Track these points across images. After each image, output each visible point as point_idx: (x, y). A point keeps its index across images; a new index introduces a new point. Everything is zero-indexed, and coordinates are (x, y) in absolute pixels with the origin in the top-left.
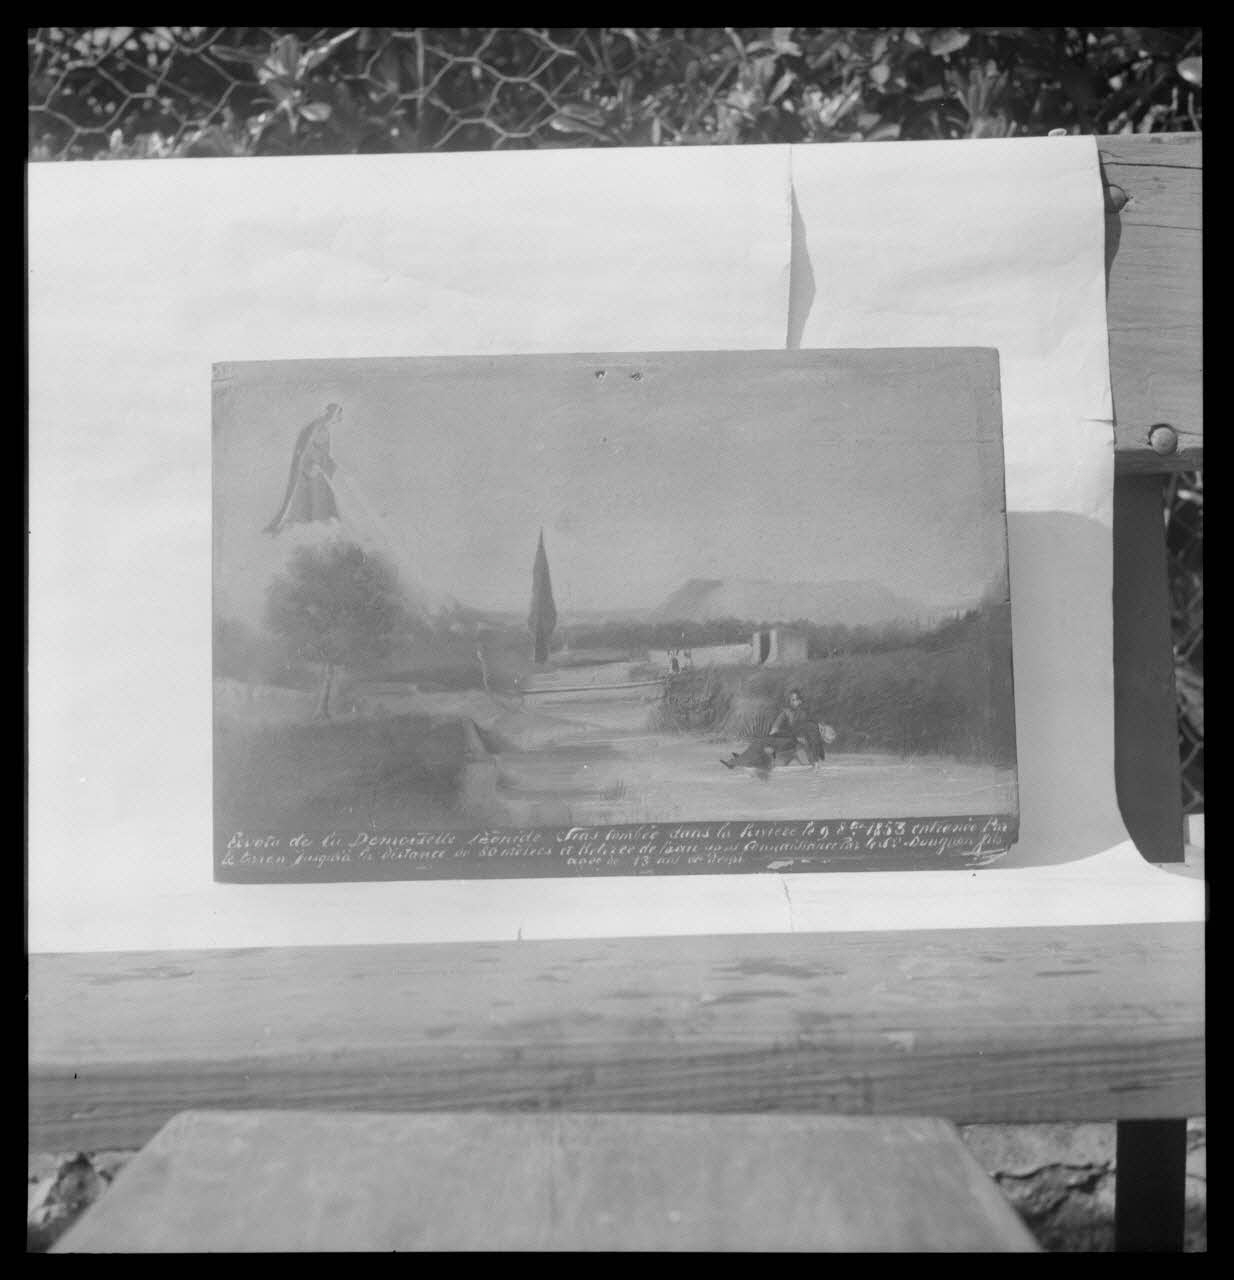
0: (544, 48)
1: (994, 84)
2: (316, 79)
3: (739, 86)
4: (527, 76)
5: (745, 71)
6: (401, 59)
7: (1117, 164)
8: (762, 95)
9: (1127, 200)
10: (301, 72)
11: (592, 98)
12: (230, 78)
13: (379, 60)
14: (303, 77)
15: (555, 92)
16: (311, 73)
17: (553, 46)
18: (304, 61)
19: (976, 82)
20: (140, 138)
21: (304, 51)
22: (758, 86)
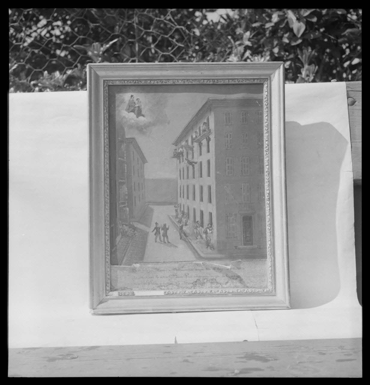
0: (174, 44)
1: (310, 54)
2: (105, 54)
3: (233, 55)
4: (169, 52)
5: (234, 51)
6: (131, 47)
7: (353, 91)
8: (240, 58)
9: (355, 102)
10: (101, 53)
11: (189, 58)
12: (80, 54)
13: (125, 48)
14: (102, 54)
15: (177, 57)
16: (104, 52)
17: (177, 43)
18: (102, 49)
19: (305, 54)
20: (53, 74)
21: (102, 46)
22: (239, 55)
